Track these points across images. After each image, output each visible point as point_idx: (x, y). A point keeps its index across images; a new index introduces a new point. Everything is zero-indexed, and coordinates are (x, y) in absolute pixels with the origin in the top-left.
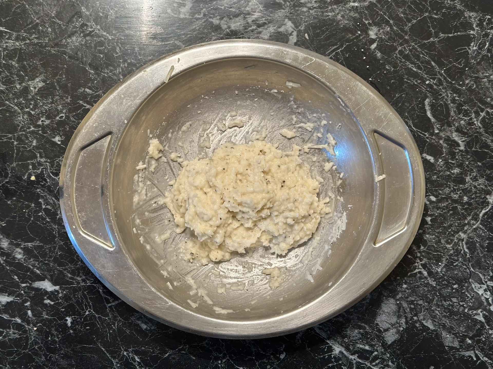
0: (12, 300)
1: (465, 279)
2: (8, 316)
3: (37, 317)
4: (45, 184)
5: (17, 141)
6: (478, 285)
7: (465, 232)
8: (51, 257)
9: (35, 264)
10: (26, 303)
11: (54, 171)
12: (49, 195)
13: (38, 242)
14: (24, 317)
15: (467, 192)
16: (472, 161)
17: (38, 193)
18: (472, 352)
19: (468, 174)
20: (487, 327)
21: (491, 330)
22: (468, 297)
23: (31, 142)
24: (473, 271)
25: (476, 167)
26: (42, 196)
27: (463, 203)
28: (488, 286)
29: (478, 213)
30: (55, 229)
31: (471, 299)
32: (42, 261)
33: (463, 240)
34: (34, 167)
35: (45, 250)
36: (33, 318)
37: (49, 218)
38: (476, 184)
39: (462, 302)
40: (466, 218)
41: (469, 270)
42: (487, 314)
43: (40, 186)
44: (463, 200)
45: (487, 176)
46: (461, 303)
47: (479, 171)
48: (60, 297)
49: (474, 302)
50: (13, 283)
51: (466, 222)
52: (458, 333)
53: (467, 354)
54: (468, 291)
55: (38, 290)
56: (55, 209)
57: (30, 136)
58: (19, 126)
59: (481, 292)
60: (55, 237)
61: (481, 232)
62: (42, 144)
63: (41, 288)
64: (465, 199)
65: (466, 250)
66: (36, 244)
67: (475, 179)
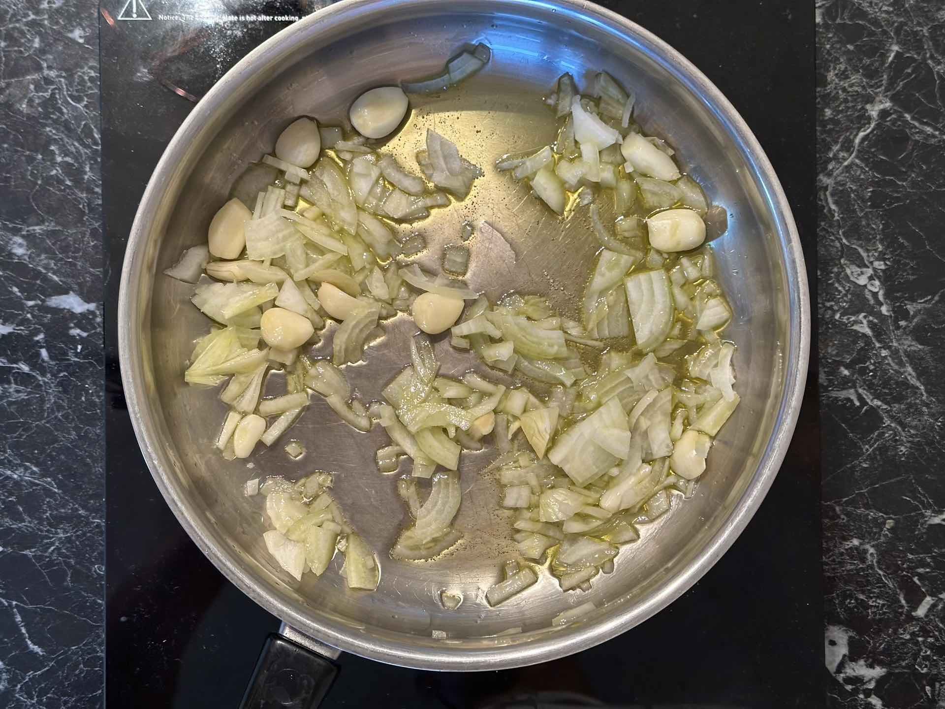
0: (12, 331)
1: (833, 259)
2: (5, 361)
3: (58, 360)
4: (59, 118)
5: (5, 41)
6: (859, 269)
7: (829, 175)
8: (77, 250)
9: (49, 264)
10: (36, 336)
11: (75, 93)
12: (69, 137)
13: (53, 224)
14: (33, 360)
15: (830, 100)
16: (837, 42)
17: (47, 134)
18: (852, 391)
19: (830, 66)
20: (878, 345)
21: (885, 349)
22: (840, 292)
23: (29, 39)
24: (847, 243)
25: (845, 53)
26: (55, 139)
27: (823, 120)
28: (875, 270)
29: (852, 137)
30: (81, 198)
31: (846, 295)
32: (61, 259)
33: (826, 189)
34: (38, 88)
35: (65, 239)
36: (51, 363)
37: (70, 180)
38: (846, 85)
39: (829, 301)
40: (830, 149)
41: (839, 242)
42: (876, 321)
43: (50, 121)
44: (824, 115)
45: (866, 68)
46: (828, 304)
47: (849, 60)
48: (98, 324)
49: (851, 301)
50: (12, 298)
51: (831, 155)
52: (825, 357)
53: (843, 394)
54: (839, 282)
55: (56, 311)
56: (79, 163)
57: (28, 30)
58: (7, 12)
59: (862, 281)
60: (83, 213)
61: (858, 173)
62: (50, 45)
63: (62, 307)
64: (828, 112)
65: (833, 207)
66: (50, 228)
67: (843, 76)
